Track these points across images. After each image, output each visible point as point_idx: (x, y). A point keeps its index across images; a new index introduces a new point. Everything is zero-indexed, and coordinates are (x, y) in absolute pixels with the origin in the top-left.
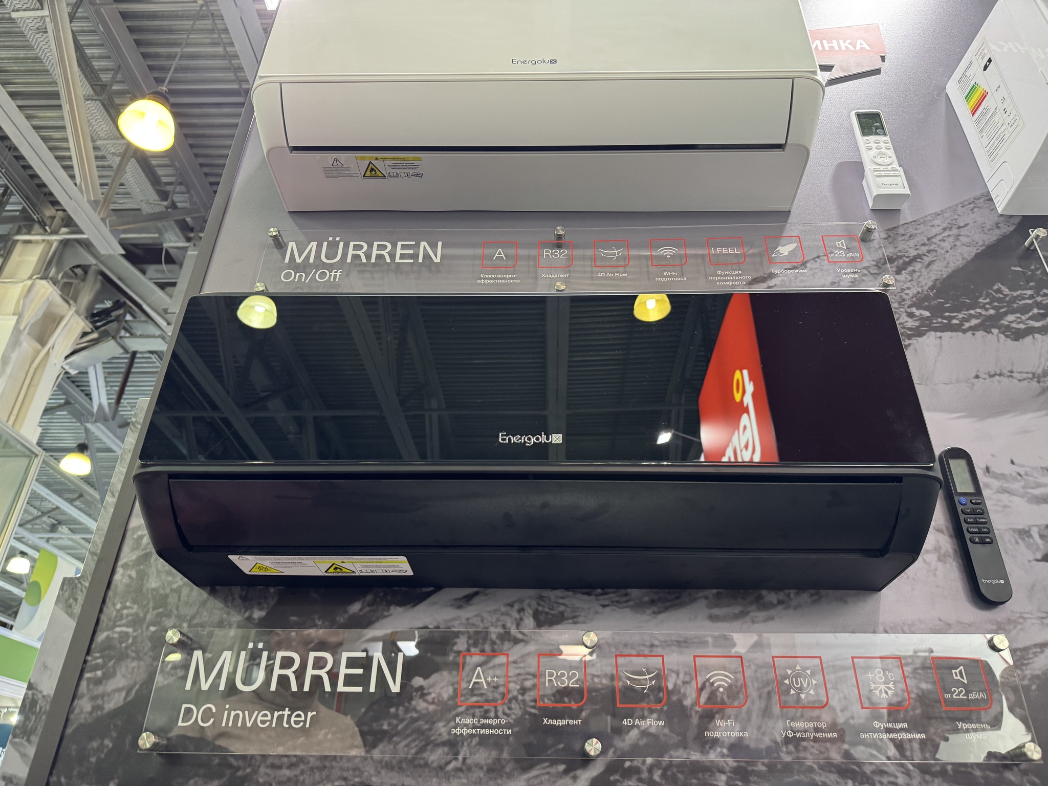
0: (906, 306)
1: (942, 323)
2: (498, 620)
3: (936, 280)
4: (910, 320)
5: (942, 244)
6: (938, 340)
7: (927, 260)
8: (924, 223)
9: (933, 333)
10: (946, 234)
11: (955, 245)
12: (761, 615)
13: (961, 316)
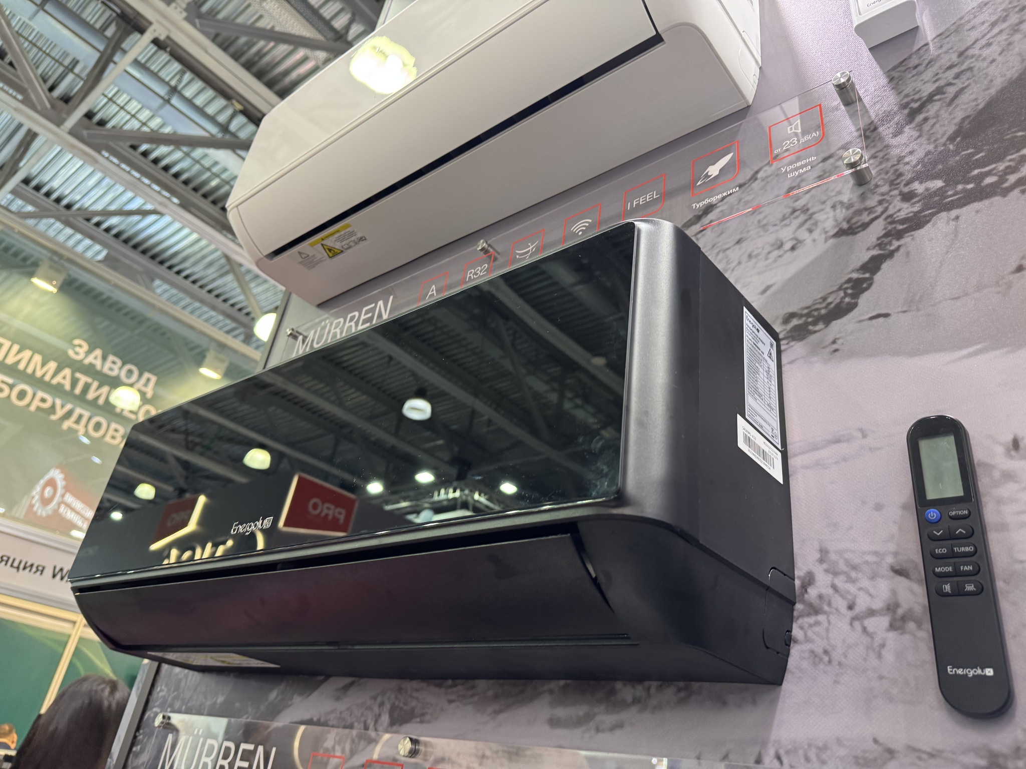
0: (902, 184)
1: (964, 190)
2: (362, 715)
3: (963, 120)
4: (905, 205)
5: (986, 52)
6: (952, 223)
7: (951, 91)
8: (955, 31)
9: (944, 214)
10: (996, 30)
11: (1010, 44)
12: (608, 719)
13: (1001, 166)
